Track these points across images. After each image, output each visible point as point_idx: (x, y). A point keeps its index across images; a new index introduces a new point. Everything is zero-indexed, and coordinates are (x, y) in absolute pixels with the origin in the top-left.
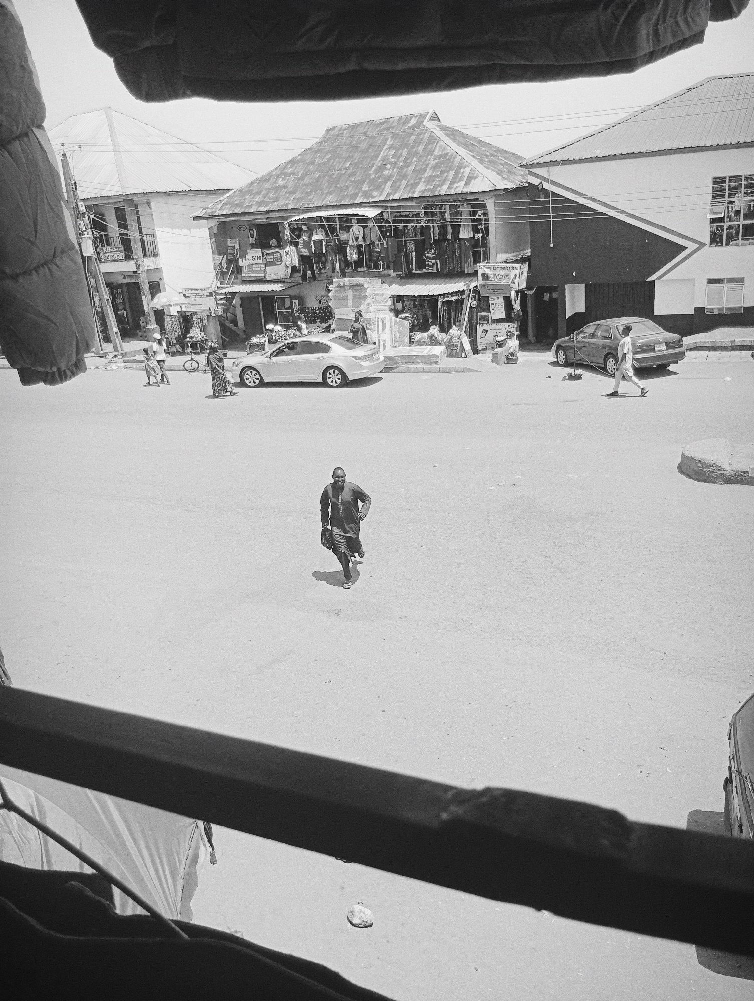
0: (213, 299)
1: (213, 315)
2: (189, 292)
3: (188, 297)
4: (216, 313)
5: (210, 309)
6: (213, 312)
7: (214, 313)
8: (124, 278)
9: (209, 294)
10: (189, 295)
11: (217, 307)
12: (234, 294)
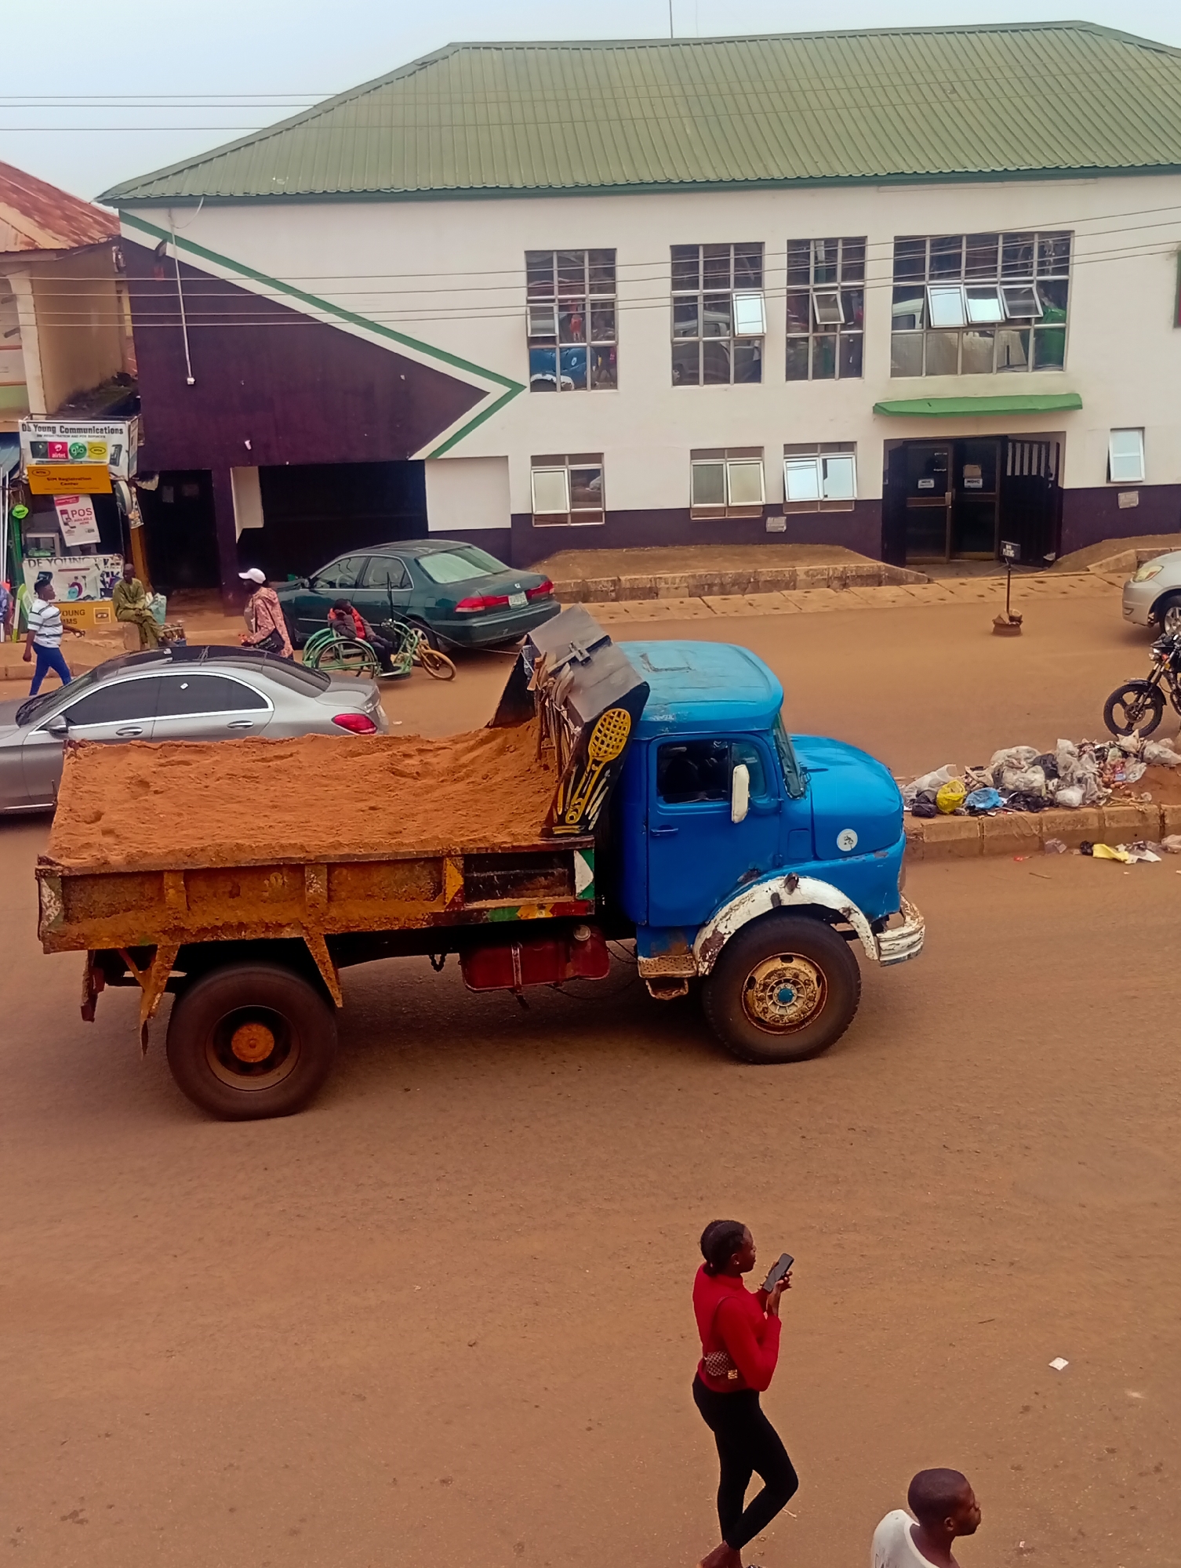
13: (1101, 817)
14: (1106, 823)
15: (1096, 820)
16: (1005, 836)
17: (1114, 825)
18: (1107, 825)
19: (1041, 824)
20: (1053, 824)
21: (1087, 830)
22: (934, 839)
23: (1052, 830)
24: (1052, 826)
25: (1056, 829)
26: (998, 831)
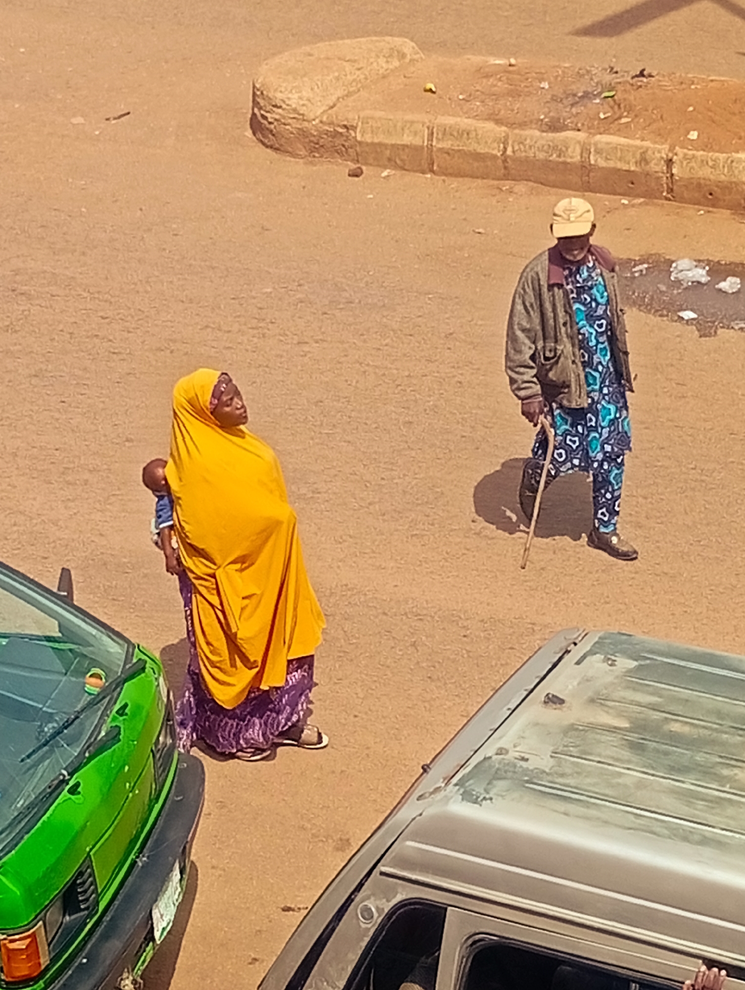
13: (585, 150)
14: (592, 157)
15: (578, 150)
16: (459, 151)
17: (602, 163)
18: (592, 162)
19: (505, 143)
20: (522, 146)
21: (565, 163)
22: (368, 138)
23: (518, 154)
24: (520, 149)
25: (524, 154)
26: (450, 142)
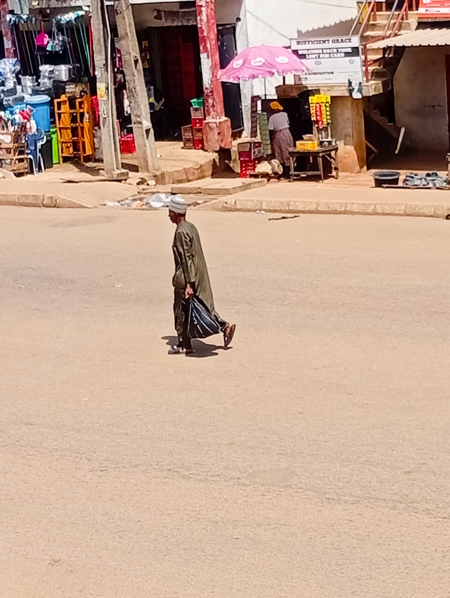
0: (358, 60)
1: (356, 95)
2: (307, 46)
3: (303, 56)
4: (363, 91)
5: (350, 83)
6: (356, 88)
7: (360, 91)
8: (159, 17)
9: (350, 50)
10: (304, 52)
11: (365, 79)
12: (400, 51)
